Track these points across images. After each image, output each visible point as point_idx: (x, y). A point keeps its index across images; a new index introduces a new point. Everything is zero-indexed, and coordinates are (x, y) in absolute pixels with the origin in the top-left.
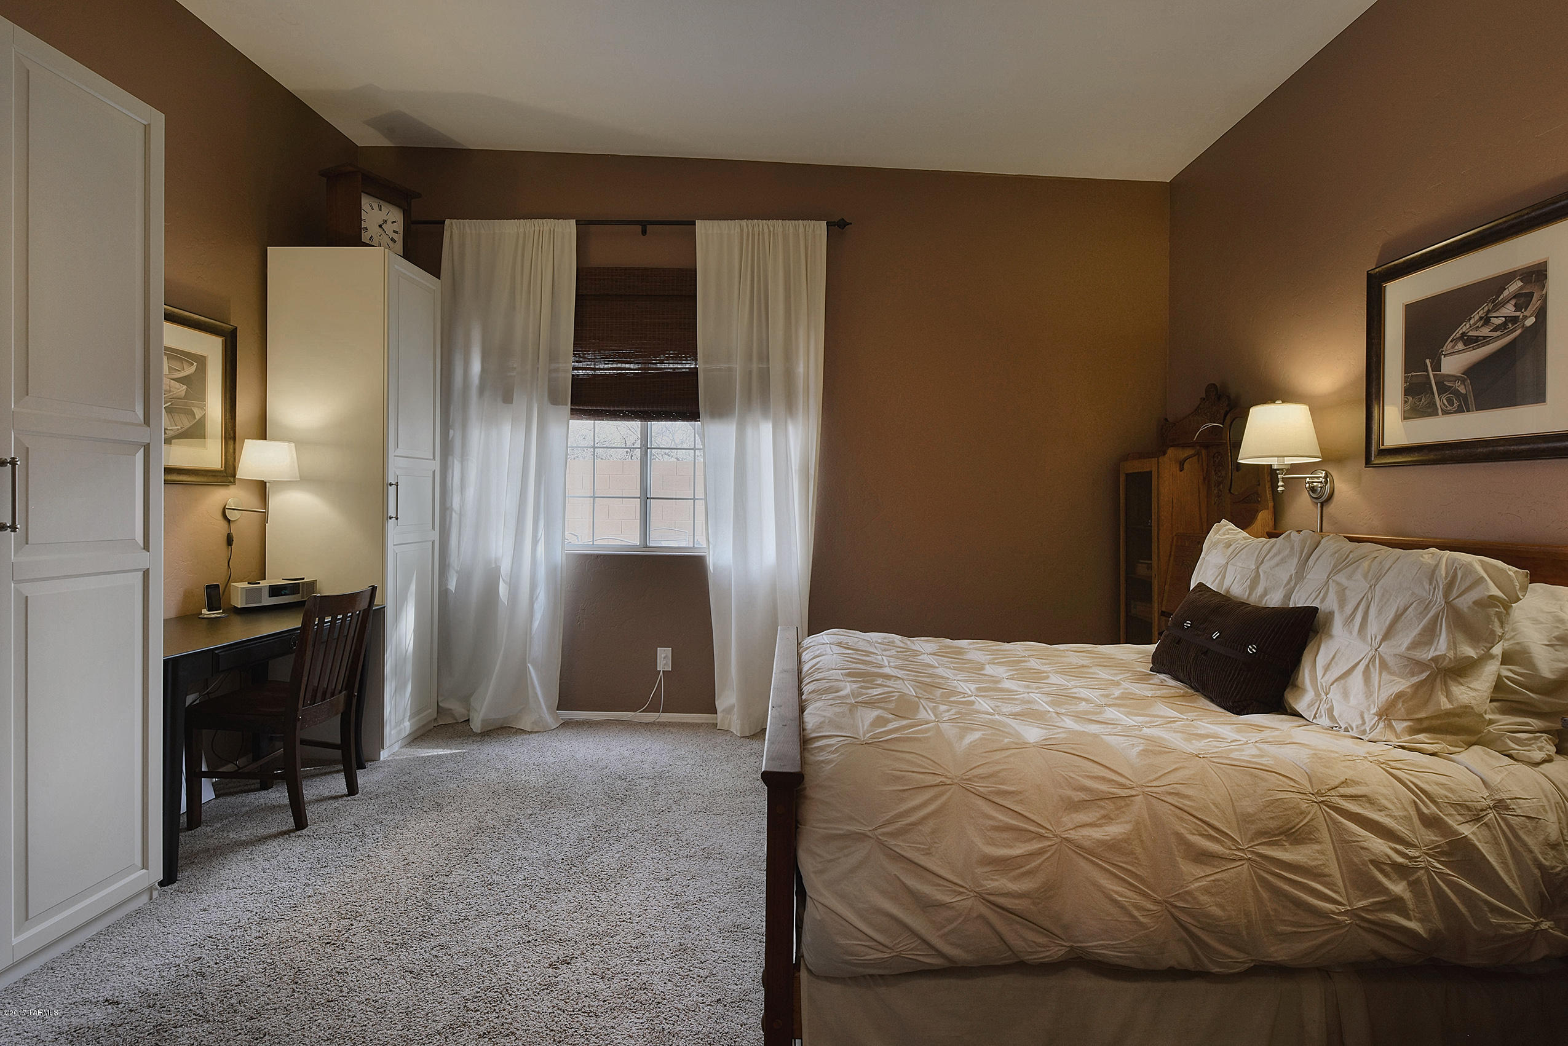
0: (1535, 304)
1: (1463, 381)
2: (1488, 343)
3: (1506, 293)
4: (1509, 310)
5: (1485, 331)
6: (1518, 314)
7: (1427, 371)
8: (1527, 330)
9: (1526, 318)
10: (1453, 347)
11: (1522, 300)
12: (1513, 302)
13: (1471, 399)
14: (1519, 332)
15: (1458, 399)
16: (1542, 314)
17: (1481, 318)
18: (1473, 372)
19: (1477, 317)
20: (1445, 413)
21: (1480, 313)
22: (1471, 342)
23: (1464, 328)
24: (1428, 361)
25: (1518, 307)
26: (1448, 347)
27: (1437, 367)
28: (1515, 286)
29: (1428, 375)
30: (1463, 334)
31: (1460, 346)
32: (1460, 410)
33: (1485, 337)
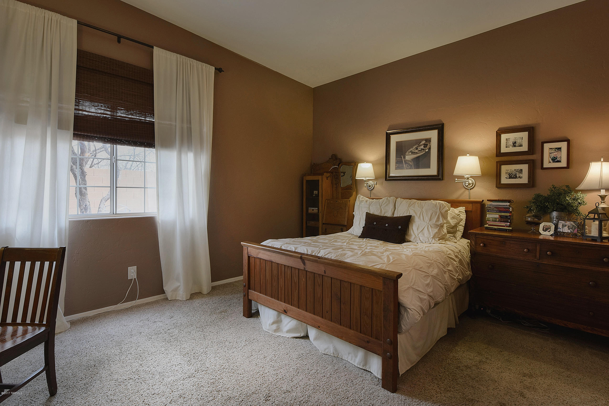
0: (428, 147)
1: (411, 162)
2: (417, 154)
3: (421, 143)
4: (422, 147)
5: (417, 151)
6: (424, 148)
7: (402, 158)
8: (426, 152)
9: (426, 149)
10: (409, 154)
11: (425, 145)
12: (423, 145)
13: (413, 166)
14: (425, 152)
15: (410, 166)
16: (430, 149)
17: (416, 148)
18: (414, 160)
19: (415, 148)
20: (406, 169)
21: (415, 147)
22: (413, 153)
23: (411, 149)
24: (402, 156)
25: (424, 147)
26: (407, 153)
27: (405, 158)
28: (424, 142)
29: (402, 159)
30: (411, 151)
31: (410, 153)
32: (410, 169)
33: (416, 152)
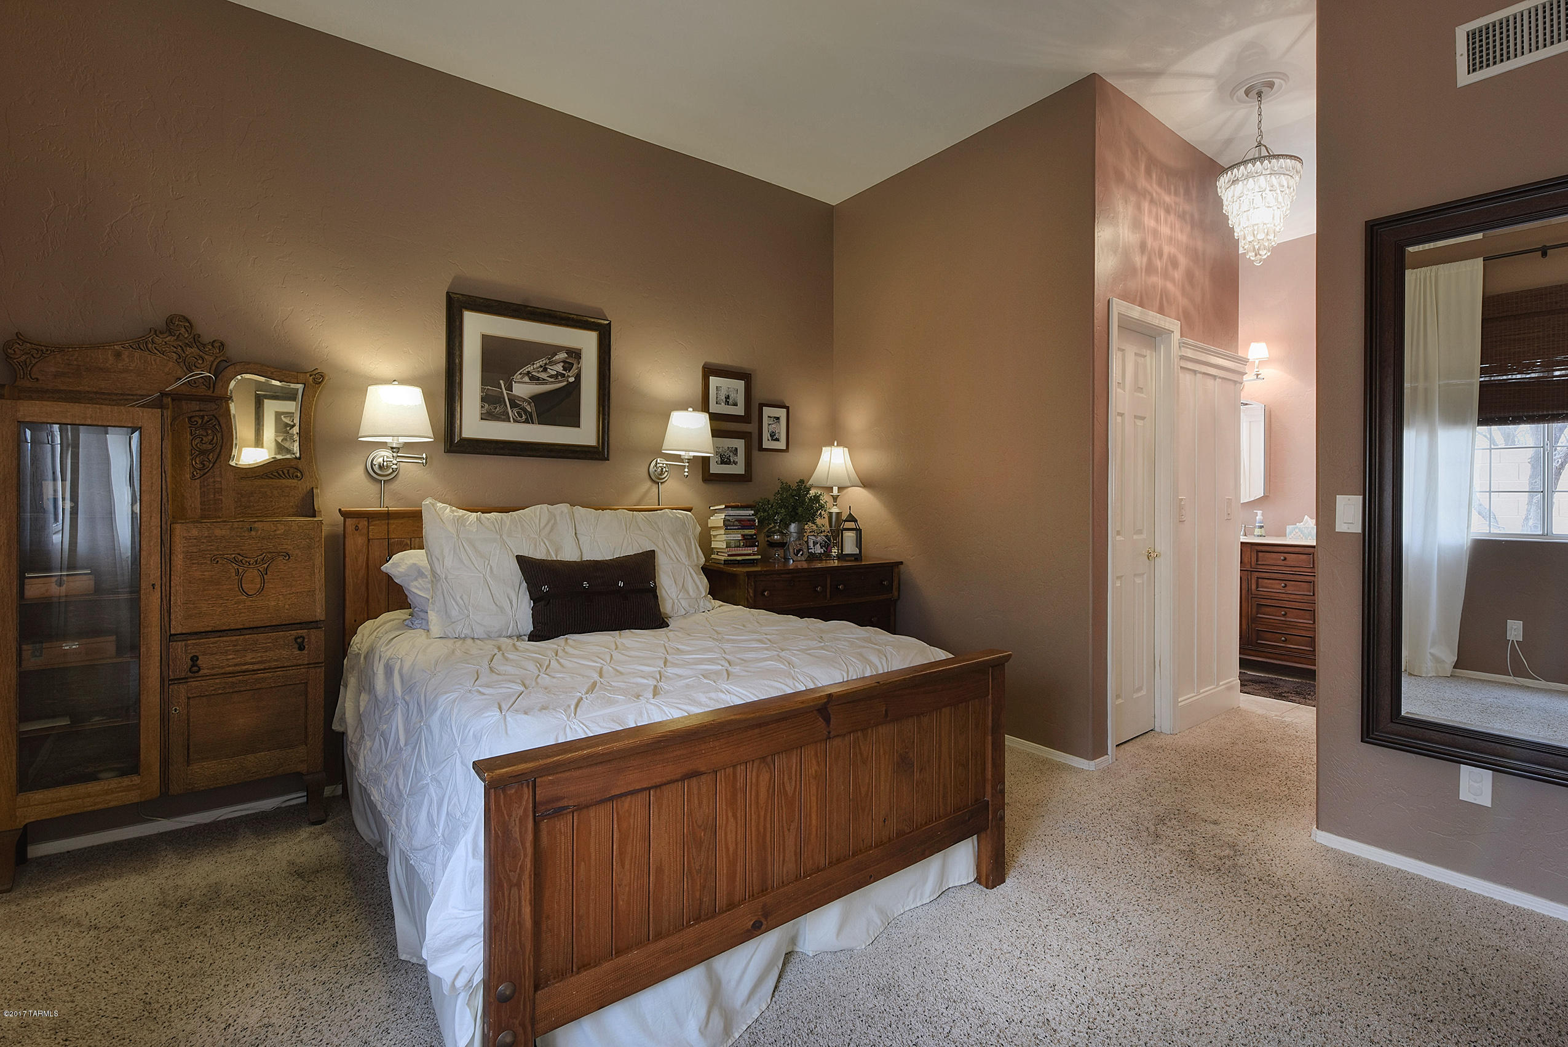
0: (574, 371)
1: (529, 404)
2: (546, 383)
3: (557, 357)
4: (559, 368)
5: (544, 375)
6: (564, 372)
7: (501, 389)
8: (569, 384)
9: (569, 376)
10: (521, 378)
11: (568, 366)
12: (562, 364)
13: (535, 415)
14: (565, 383)
15: (526, 415)
16: (578, 377)
17: (541, 366)
18: (536, 399)
19: (538, 365)
20: (515, 421)
21: (541, 363)
22: (534, 379)
23: (529, 368)
24: (501, 382)
25: (565, 369)
26: (517, 377)
27: (510, 388)
28: (562, 355)
29: (502, 392)
30: (529, 372)
31: (526, 379)
32: (526, 422)
33: (544, 380)
